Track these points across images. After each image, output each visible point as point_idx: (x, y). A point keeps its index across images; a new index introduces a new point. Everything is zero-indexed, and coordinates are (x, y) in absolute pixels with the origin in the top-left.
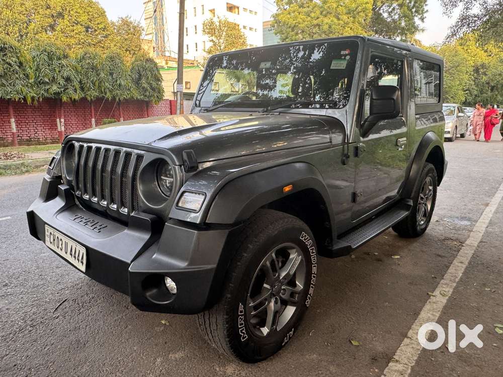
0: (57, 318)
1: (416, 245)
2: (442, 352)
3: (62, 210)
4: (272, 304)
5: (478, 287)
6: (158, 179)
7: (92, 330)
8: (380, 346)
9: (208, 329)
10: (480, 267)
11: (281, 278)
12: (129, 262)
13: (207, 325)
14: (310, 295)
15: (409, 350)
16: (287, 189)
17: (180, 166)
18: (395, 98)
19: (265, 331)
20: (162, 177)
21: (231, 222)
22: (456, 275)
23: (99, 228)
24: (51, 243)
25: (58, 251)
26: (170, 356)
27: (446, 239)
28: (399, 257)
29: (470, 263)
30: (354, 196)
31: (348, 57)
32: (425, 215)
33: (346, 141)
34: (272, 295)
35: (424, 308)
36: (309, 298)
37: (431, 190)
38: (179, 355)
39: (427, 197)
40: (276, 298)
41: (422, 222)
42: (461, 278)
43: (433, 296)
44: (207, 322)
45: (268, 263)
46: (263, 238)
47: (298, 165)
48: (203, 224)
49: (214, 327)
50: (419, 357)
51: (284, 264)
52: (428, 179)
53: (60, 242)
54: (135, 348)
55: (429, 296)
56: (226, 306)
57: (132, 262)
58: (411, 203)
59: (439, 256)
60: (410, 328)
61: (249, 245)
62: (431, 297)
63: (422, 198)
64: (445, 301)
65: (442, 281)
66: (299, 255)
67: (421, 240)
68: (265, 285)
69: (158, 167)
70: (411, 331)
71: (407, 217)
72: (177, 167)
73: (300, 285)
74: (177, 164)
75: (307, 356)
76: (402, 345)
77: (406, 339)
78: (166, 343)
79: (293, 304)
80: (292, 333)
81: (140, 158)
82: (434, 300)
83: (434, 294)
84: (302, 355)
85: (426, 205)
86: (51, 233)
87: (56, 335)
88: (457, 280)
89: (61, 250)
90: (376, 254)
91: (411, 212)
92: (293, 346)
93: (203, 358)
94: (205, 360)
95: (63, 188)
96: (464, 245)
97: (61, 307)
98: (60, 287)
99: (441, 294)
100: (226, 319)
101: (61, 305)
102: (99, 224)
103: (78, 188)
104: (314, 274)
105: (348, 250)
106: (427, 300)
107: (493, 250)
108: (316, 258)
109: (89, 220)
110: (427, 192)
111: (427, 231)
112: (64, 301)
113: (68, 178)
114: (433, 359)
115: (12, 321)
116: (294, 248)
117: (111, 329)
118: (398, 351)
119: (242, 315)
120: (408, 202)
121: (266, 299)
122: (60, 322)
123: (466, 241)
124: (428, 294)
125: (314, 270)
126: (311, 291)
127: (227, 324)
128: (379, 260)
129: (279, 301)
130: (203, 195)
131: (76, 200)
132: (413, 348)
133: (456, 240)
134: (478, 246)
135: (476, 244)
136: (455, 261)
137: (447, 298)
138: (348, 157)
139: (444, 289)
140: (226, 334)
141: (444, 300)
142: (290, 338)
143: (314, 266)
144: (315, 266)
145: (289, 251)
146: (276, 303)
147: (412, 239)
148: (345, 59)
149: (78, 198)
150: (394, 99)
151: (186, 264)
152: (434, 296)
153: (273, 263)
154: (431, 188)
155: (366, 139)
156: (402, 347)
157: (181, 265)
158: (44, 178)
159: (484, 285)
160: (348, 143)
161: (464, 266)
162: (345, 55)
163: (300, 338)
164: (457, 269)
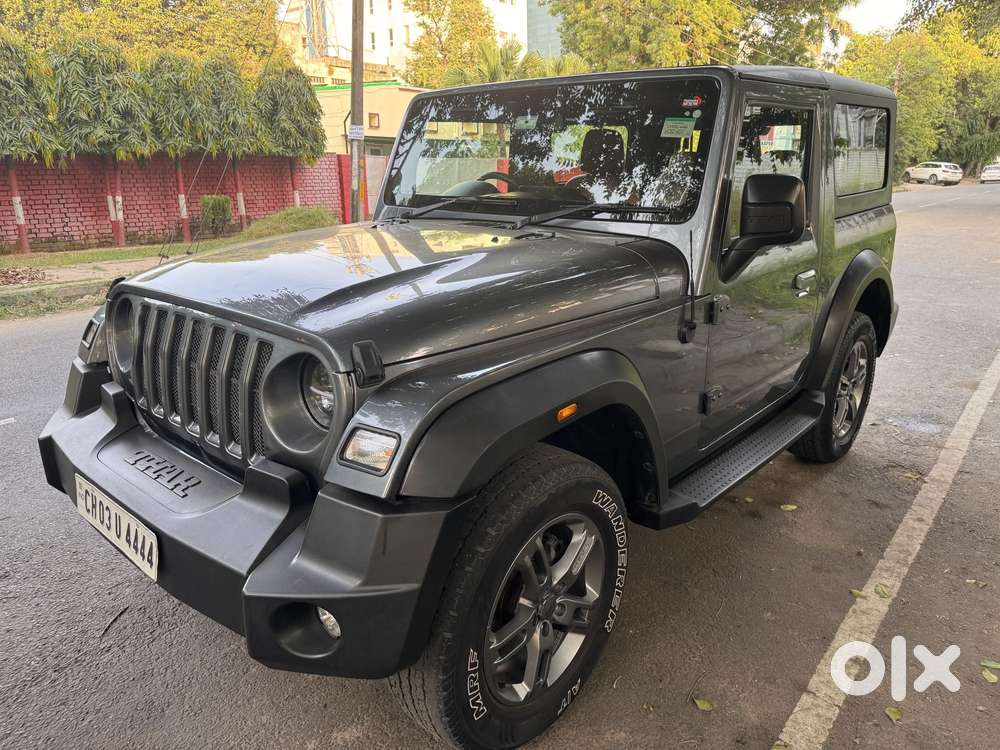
0: (108, 651)
1: (830, 481)
2: (876, 725)
3: (110, 440)
4: (537, 636)
5: (951, 577)
6: (305, 392)
7: (178, 677)
8: (753, 712)
9: (408, 696)
10: (958, 531)
11: (555, 582)
12: (244, 572)
13: (406, 690)
14: (614, 609)
15: (811, 720)
16: (566, 412)
17: (348, 374)
18: (793, 201)
19: (522, 690)
20: (312, 388)
21: (451, 494)
22: (910, 549)
23: (184, 485)
24: (88, 511)
25: (103, 529)
26: (335, 735)
27: (892, 466)
28: (795, 507)
29: (937, 521)
30: (704, 399)
31: (697, 114)
32: (849, 418)
33: (689, 293)
34: (537, 618)
35: (842, 626)
36: (612, 615)
37: (863, 366)
38: (349, 734)
39: (855, 382)
40: (545, 624)
41: (843, 432)
42: (919, 557)
43: (862, 597)
44: (405, 683)
45: (528, 560)
46: (516, 513)
47: (588, 357)
48: (394, 498)
49: (418, 693)
50: (830, 737)
51: (561, 552)
52: (858, 345)
53: (106, 514)
54: (264, 719)
55: (852, 598)
56: (441, 657)
57: (249, 572)
58: (822, 400)
59: (876, 504)
60: (813, 672)
61: (489, 530)
62: (858, 600)
63: (844, 385)
64: (885, 609)
65: (881, 563)
66: (589, 534)
67: (840, 467)
68: (522, 601)
69: (303, 369)
70: (815, 677)
71: (813, 429)
72: (340, 376)
73: (593, 592)
74: (342, 369)
75: (608, 736)
76: (797, 709)
77: (804, 696)
78: (325, 706)
79: (578, 630)
80: (576, 687)
81: (264, 347)
82: (864, 607)
83: (863, 593)
84: (597, 732)
85: (851, 397)
86: (87, 492)
87: (105, 690)
88: (911, 560)
89: (109, 528)
90: (749, 500)
91: (822, 419)
92: (579, 713)
93: (400, 740)
94: (403, 745)
95: (111, 390)
96: (926, 479)
97: (116, 625)
98: (114, 580)
99: (878, 593)
100: (444, 681)
101: (115, 620)
102: (185, 476)
103: (142, 392)
104: (622, 567)
105: (691, 512)
106: (851, 606)
107: (986, 490)
108: (625, 537)
109: (165, 465)
110: (856, 371)
111: (852, 448)
112: (122, 613)
113: (122, 369)
114: (857, 741)
115: (17, 659)
116: (580, 521)
117: (216, 675)
118: (789, 723)
119: (474, 672)
120: (816, 397)
121: (524, 631)
122: (114, 661)
123: (930, 469)
124: (851, 592)
125: (622, 559)
126: (616, 601)
127: (444, 691)
128: (755, 514)
129: (551, 627)
130: (394, 437)
131: (139, 416)
132: (818, 716)
133: (912, 467)
134: (955, 483)
135: (949, 477)
136: (907, 516)
137: (889, 601)
138: (693, 327)
139: (884, 582)
140: (444, 710)
141: (882, 607)
142: (573, 697)
143: (621, 553)
144: (624, 552)
145: (571, 527)
146: (544, 633)
147: (823, 467)
148: (691, 116)
149: (142, 411)
150: (790, 204)
151: (359, 582)
152: (864, 597)
153: (537, 559)
154: (863, 362)
155: (730, 284)
156: (798, 714)
157: (348, 583)
158: (73, 365)
159: (965, 571)
160: (693, 297)
161: (926, 528)
162: (692, 109)
163: (595, 695)
164: (912, 533)
